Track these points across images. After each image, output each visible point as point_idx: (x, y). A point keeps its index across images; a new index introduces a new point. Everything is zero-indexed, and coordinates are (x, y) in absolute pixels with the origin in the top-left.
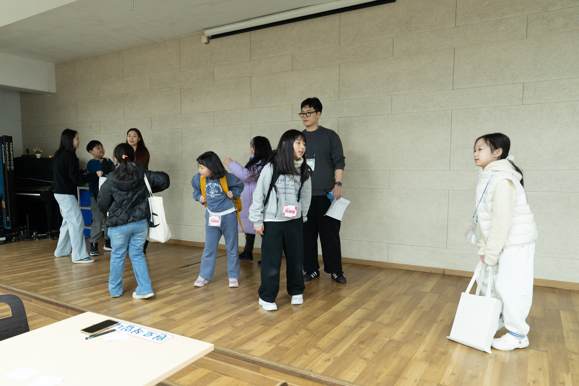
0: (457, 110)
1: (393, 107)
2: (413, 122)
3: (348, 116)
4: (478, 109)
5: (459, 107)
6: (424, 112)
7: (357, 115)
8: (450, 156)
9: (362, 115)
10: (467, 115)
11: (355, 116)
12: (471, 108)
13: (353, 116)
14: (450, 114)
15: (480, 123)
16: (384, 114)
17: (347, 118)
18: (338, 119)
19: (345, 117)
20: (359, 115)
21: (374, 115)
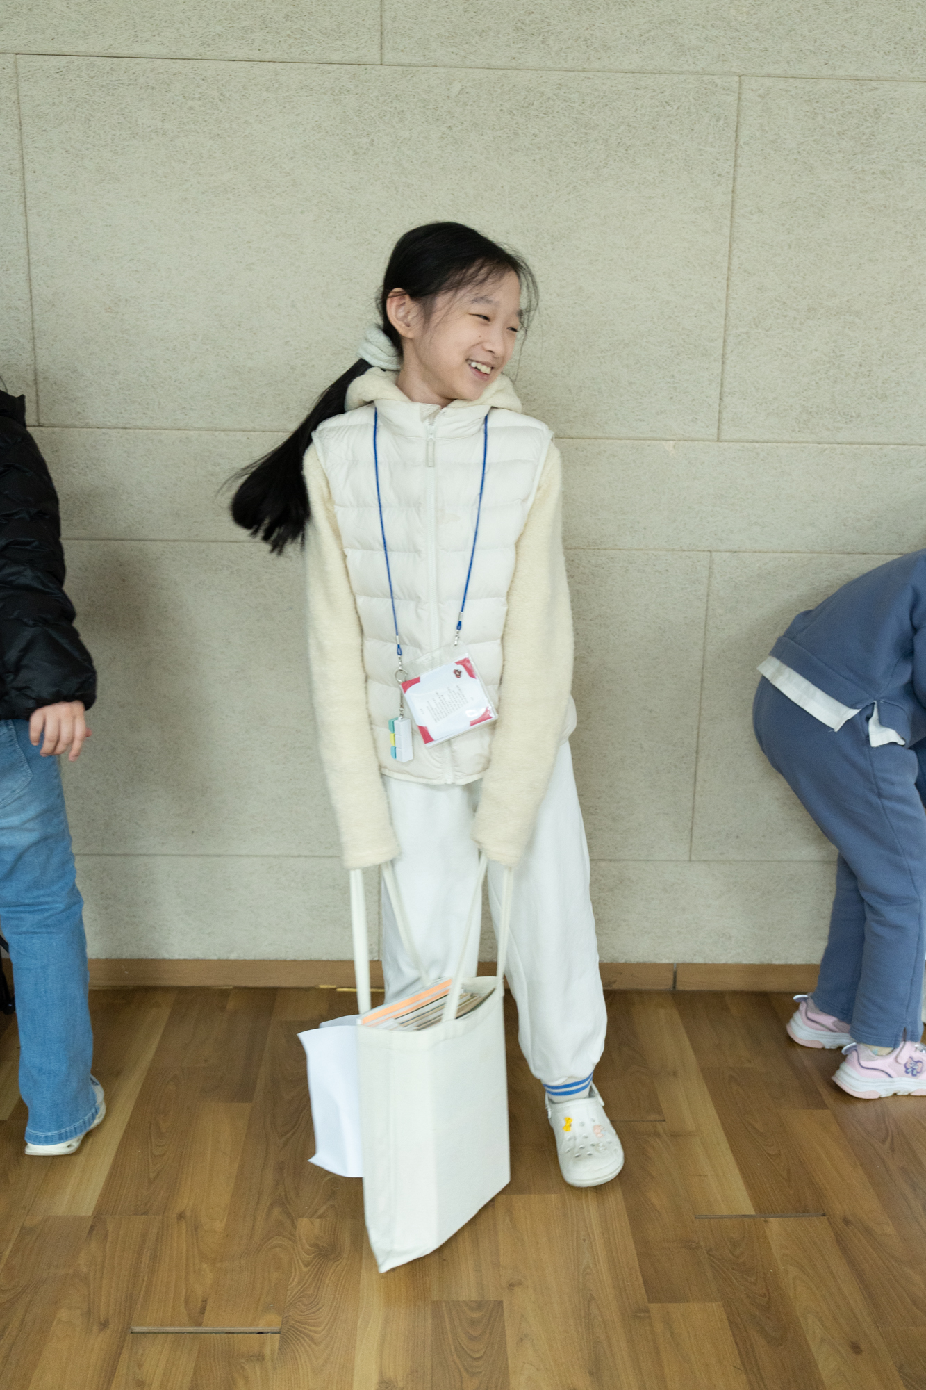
0: (768, 82)
1: (394, 19)
2: (516, 134)
3: (82, 47)
4: (874, 84)
5: (777, 62)
6: (584, 70)
7: (150, 49)
8: (723, 355)
9: (187, 52)
10: (820, 118)
11: (137, 49)
12: (841, 73)
13: (122, 51)
14: (732, 98)
15: (883, 173)
16: (335, 57)
17: (77, 61)
18: (15, 62)
19: (66, 50)
20: (164, 51)
21: (268, 56)
